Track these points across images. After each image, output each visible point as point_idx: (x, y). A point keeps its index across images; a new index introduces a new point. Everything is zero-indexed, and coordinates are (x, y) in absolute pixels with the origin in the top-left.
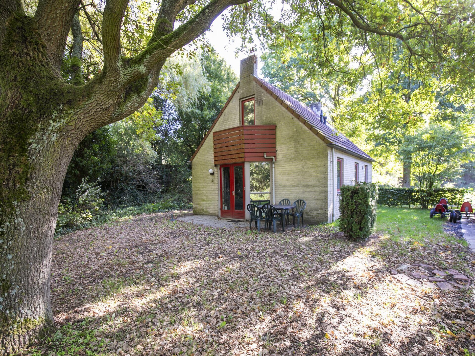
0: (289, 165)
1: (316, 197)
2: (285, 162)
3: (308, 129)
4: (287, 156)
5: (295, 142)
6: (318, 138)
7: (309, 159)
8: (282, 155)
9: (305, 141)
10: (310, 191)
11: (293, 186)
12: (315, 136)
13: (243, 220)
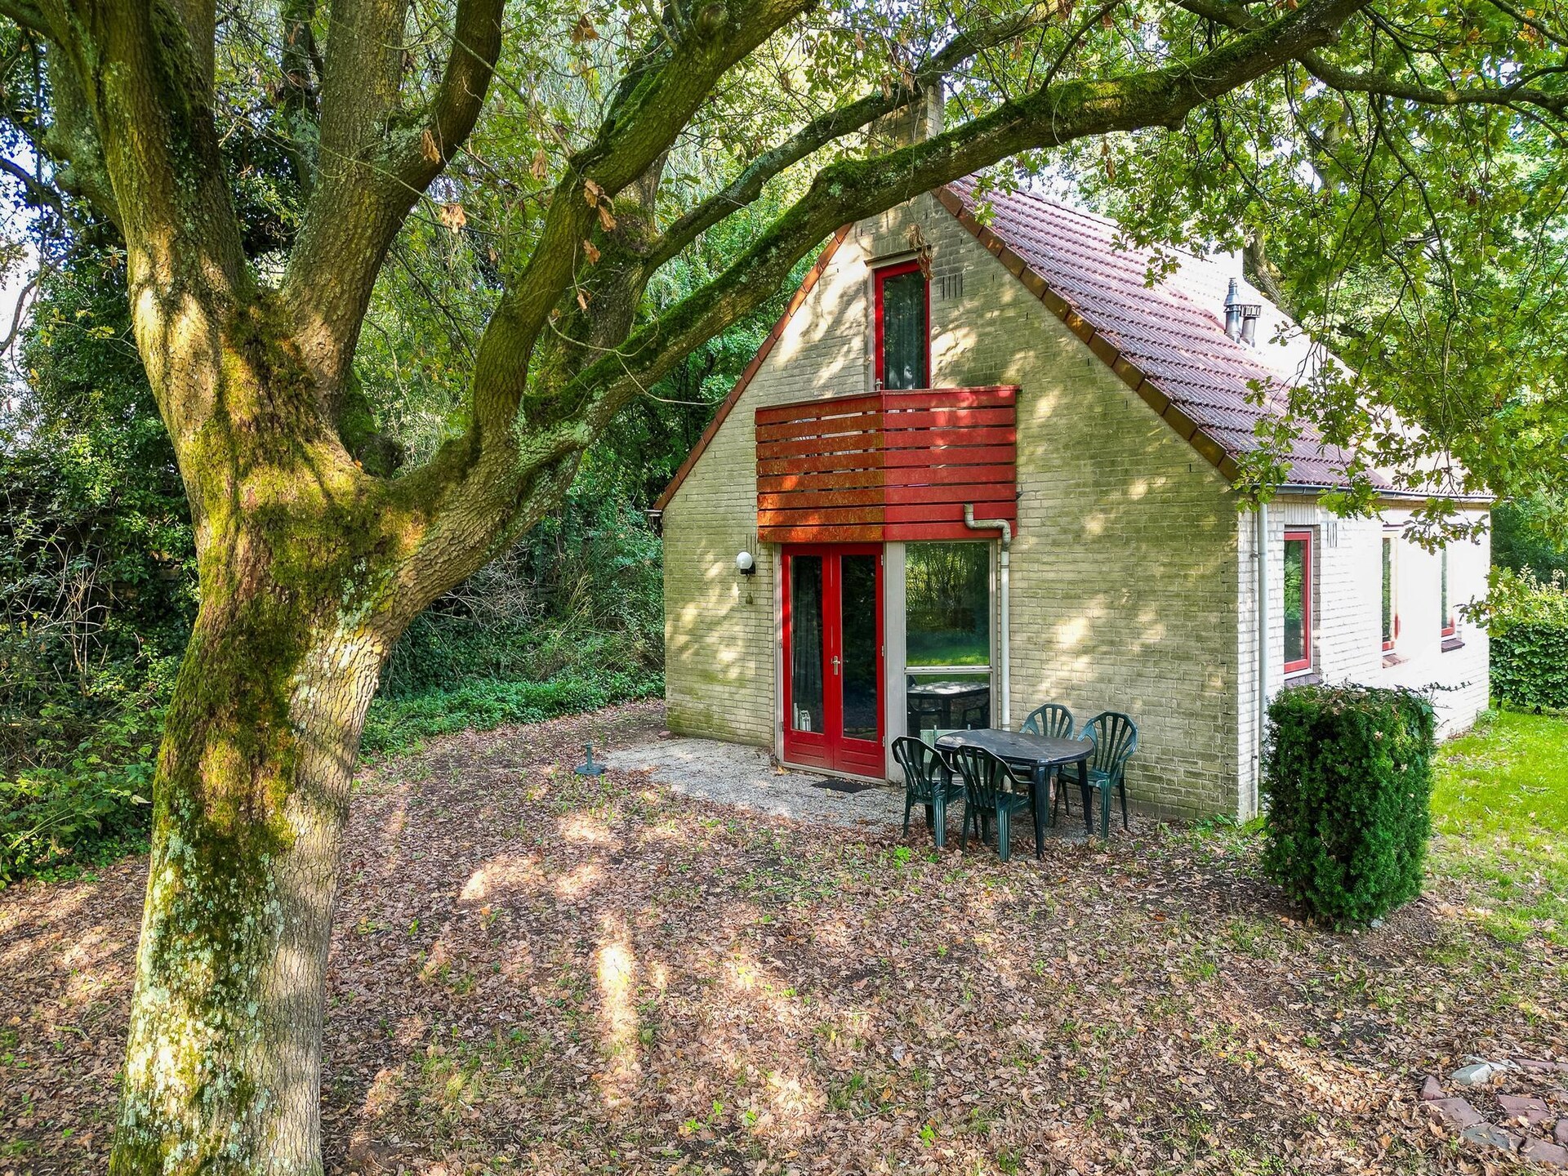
0: (1070, 557)
1: (1186, 704)
2: (1055, 543)
3: (1151, 412)
5: (1099, 465)
6: (1194, 458)
8: (1043, 512)
9: (1137, 463)
10: (1160, 677)
12: (1184, 444)
13: (874, 780)
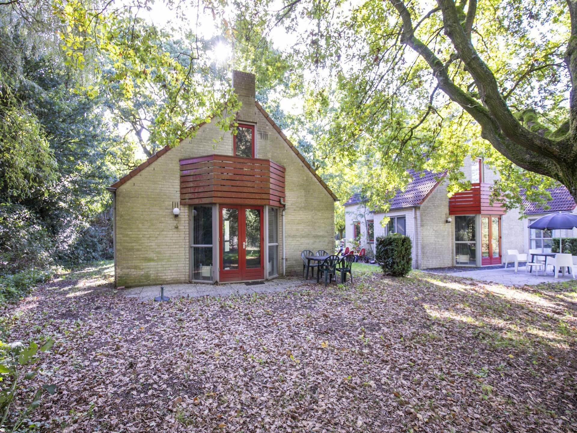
0: (298, 214)
2: (295, 210)
3: (317, 181)
4: (297, 205)
5: (306, 191)
6: (326, 192)
7: (319, 211)
8: (291, 202)
9: (314, 192)
11: (303, 237)
12: (324, 189)
